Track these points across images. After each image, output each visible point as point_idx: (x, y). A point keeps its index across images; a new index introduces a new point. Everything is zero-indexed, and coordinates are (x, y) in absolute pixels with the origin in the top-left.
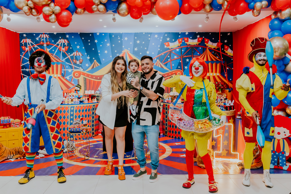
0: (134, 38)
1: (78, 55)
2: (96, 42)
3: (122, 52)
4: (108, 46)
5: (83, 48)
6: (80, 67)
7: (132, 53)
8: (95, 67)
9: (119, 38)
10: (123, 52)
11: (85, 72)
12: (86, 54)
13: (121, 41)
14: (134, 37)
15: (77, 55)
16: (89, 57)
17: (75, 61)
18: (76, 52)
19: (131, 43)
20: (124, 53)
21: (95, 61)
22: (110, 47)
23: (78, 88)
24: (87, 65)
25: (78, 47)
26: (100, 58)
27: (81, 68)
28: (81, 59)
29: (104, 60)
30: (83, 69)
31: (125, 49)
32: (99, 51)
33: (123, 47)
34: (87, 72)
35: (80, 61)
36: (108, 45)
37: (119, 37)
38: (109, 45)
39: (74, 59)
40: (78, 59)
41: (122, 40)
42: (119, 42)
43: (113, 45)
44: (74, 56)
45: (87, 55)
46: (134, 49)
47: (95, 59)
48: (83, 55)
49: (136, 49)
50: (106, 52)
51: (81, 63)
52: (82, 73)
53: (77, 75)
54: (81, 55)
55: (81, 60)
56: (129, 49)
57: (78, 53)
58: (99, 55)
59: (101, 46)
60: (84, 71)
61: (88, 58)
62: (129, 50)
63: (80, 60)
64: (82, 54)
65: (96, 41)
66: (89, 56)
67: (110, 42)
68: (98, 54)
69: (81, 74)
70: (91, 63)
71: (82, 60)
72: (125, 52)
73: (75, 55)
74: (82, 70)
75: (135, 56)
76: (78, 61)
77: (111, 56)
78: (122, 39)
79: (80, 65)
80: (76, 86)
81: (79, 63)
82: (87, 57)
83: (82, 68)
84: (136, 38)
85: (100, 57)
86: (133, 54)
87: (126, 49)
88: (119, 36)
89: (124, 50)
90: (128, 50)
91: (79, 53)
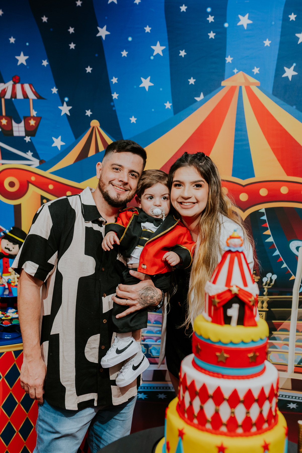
0: (286, 19)
1: (20, 96)
2: (104, 38)
3: (223, 83)
4: (158, 54)
5: (45, 63)
6: (25, 152)
7: (271, 91)
8: (92, 152)
9: (211, 19)
10: (226, 83)
11: (47, 174)
12: (55, 90)
13: (217, 33)
14: (286, 13)
15: (14, 94)
16: (68, 105)
17: (4, 122)
18: (10, 84)
19: (267, 43)
20: (233, 89)
21: (95, 123)
22: (167, 62)
23: (11, 245)
24: (58, 143)
25: (22, 59)
26: (118, 113)
27: (29, 155)
28: (34, 113)
29: (133, 120)
30: (41, 162)
31: (235, 71)
32: (114, 80)
33: (229, 59)
34: (54, 173)
35: (27, 125)
36: (158, 49)
37: (211, 14)
38: (163, 51)
39: (4, 114)
40: (21, 116)
41: (226, 25)
42: (212, 35)
43: (183, 53)
44: (3, 100)
45: (61, 95)
46: (279, 71)
47: (93, 117)
48: (39, 97)
49: (290, 73)
50: (146, 83)
51: (30, 132)
52: (33, 179)
53: (12, 184)
54: (32, 96)
55: (30, 118)
56: (256, 70)
57: (18, 86)
58: (115, 96)
59: (124, 53)
60: (45, 170)
61: (65, 109)
62: (256, 76)
63: (27, 118)
64: (35, 93)
65: (103, 32)
66: (66, 99)
67: (165, 36)
68: (110, 94)
69: (29, 182)
70: (78, 135)
71: (38, 119)
72: (234, 84)
73: (8, 96)
74: (36, 162)
75: (280, 105)
76: (18, 122)
77: (168, 105)
78: (225, 21)
79: (28, 139)
80: (6, 237)
81: (23, 134)
82: (60, 108)
83: (36, 155)
84: (293, 17)
85: (118, 108)
86: (275, 96)
87: (239, 70)
88: (209, 10)
89: (233, 74)
90: (251, 74)
91: (27, 87)
